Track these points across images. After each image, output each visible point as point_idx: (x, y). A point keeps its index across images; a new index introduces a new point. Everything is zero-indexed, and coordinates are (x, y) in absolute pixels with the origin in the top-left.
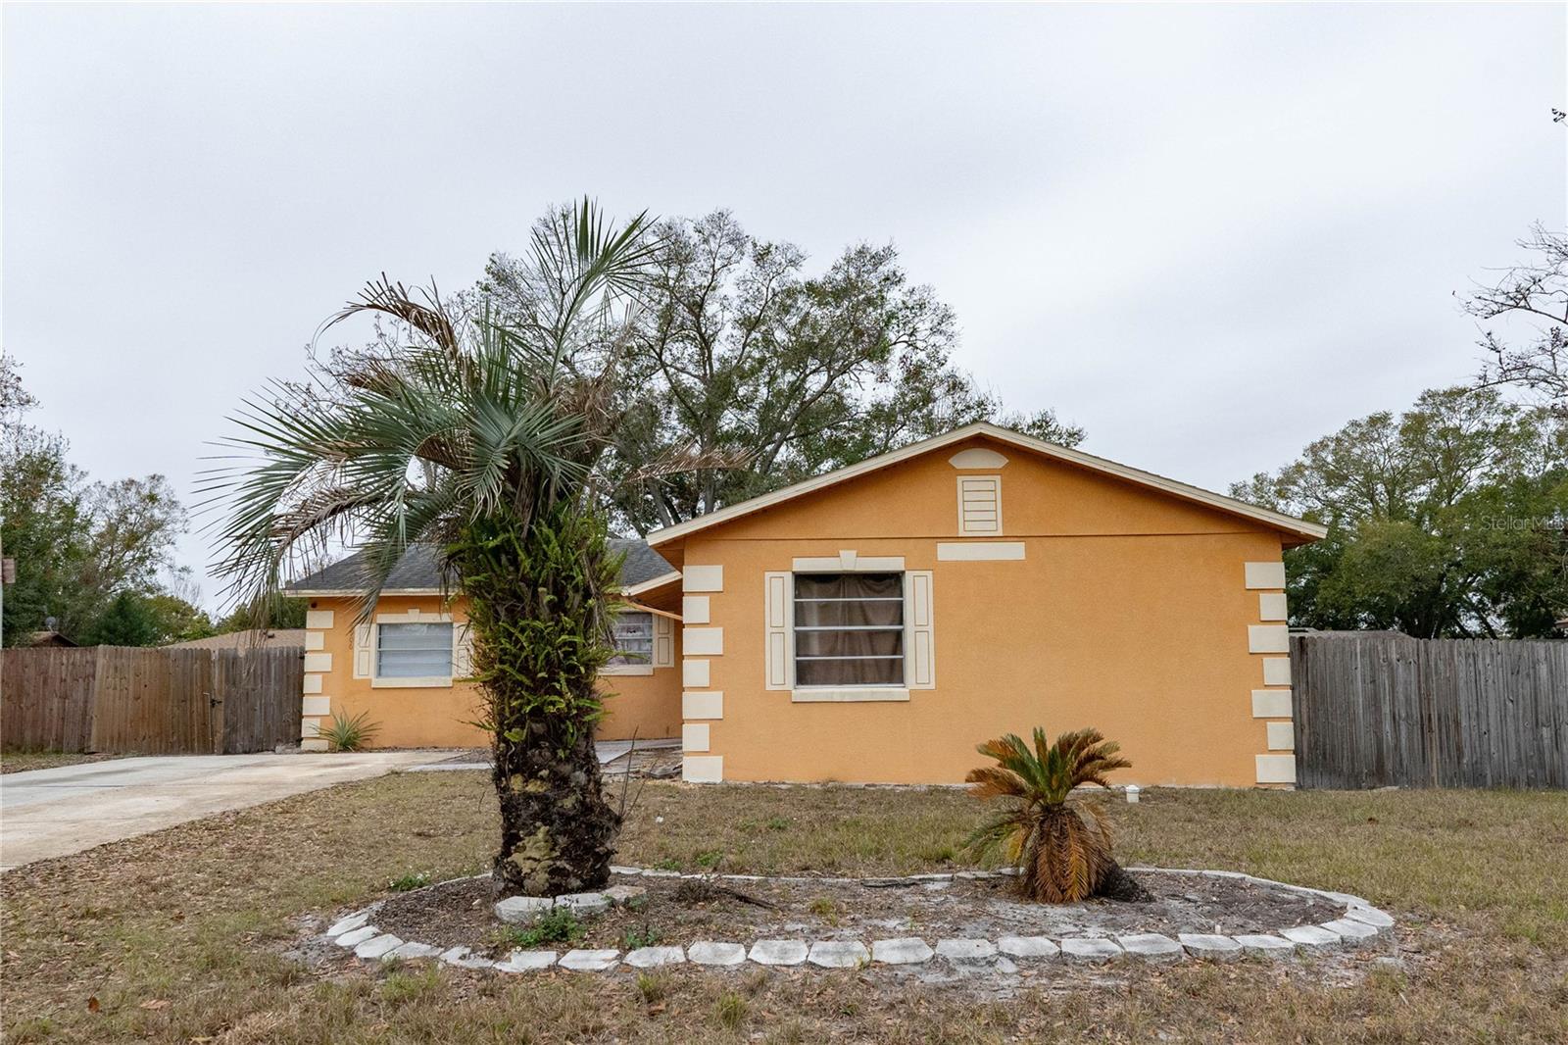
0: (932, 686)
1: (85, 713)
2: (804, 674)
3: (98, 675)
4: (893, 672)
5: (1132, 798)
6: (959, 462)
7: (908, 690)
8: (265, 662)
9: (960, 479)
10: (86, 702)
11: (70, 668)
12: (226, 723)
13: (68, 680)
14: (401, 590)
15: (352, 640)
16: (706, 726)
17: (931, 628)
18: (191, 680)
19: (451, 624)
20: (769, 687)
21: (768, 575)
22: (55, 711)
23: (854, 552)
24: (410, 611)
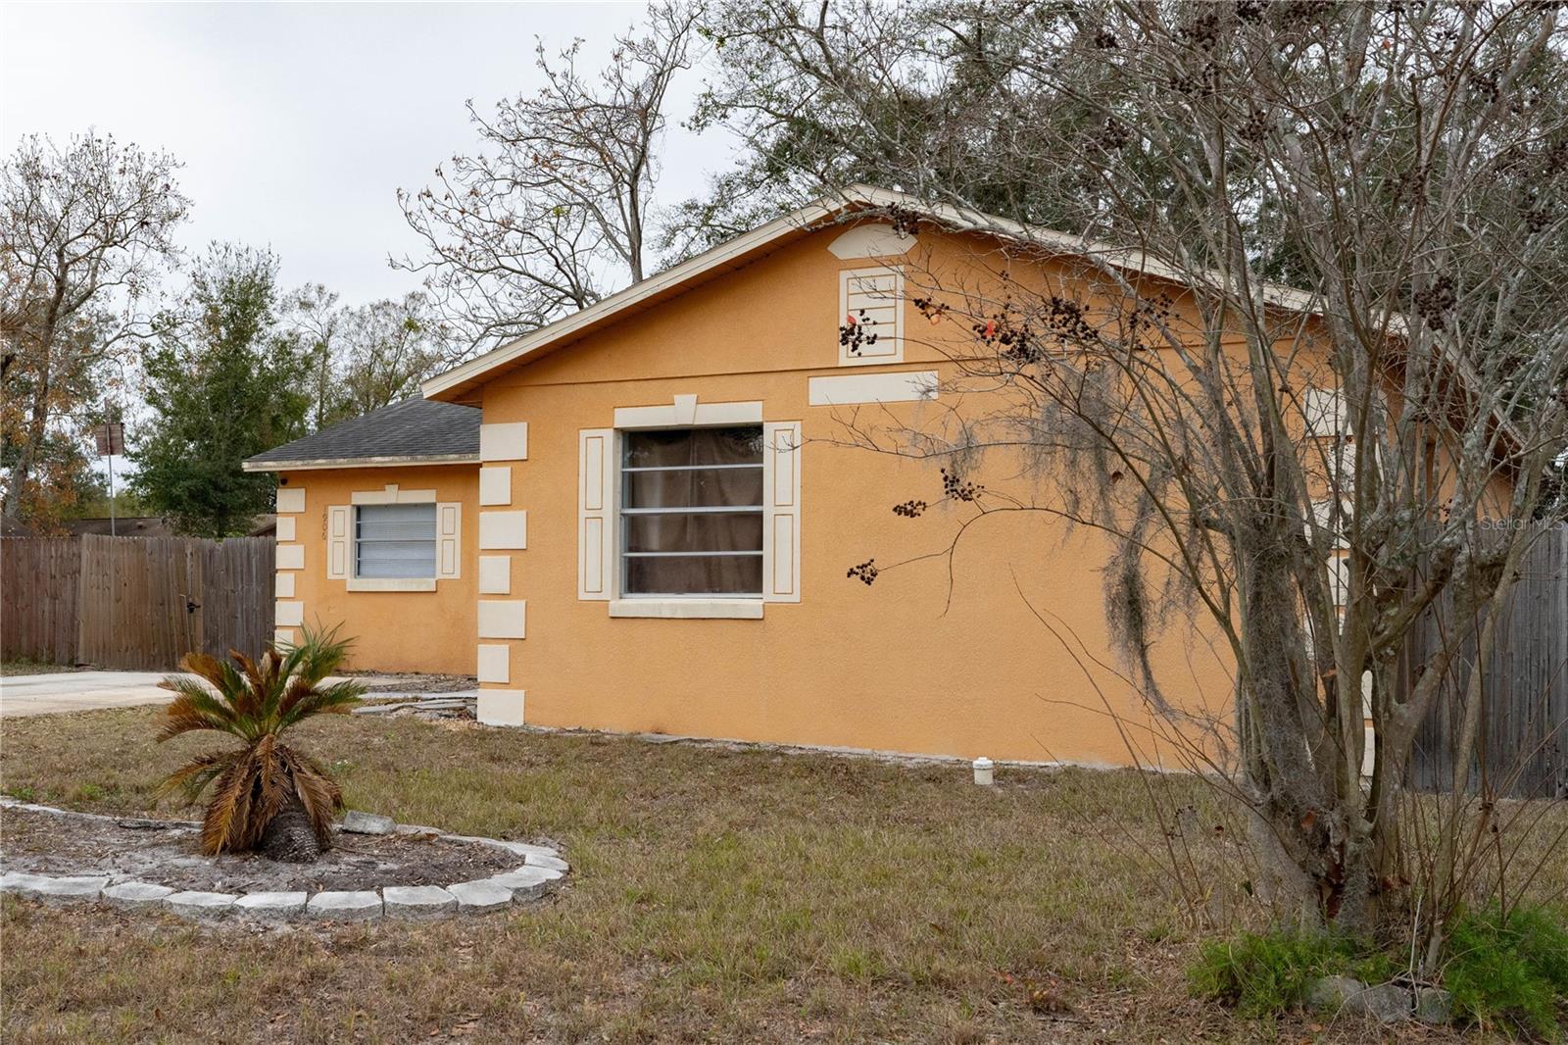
0: (796, 598)
1: (73, 617)
2: (638, 577)
3: (83, 570)
4: (750, 577)
5: (983, 778)
6: (845, 248)
7: (761, 602)
8: (245, 554)
9: (844, 275)
10: (74, 603)
11: (59, 560)
12: (206, 632)
13: (58, 577)
14: (367, 459)
15: (325, 528)
16: (505, 647)
17: (796, 510)
18: (168, 579)
19: (435, 504)
20: (582, 596)
21: (584, 434)
22: (47, 614)
23: (694, 397)
24: (387, 487)
